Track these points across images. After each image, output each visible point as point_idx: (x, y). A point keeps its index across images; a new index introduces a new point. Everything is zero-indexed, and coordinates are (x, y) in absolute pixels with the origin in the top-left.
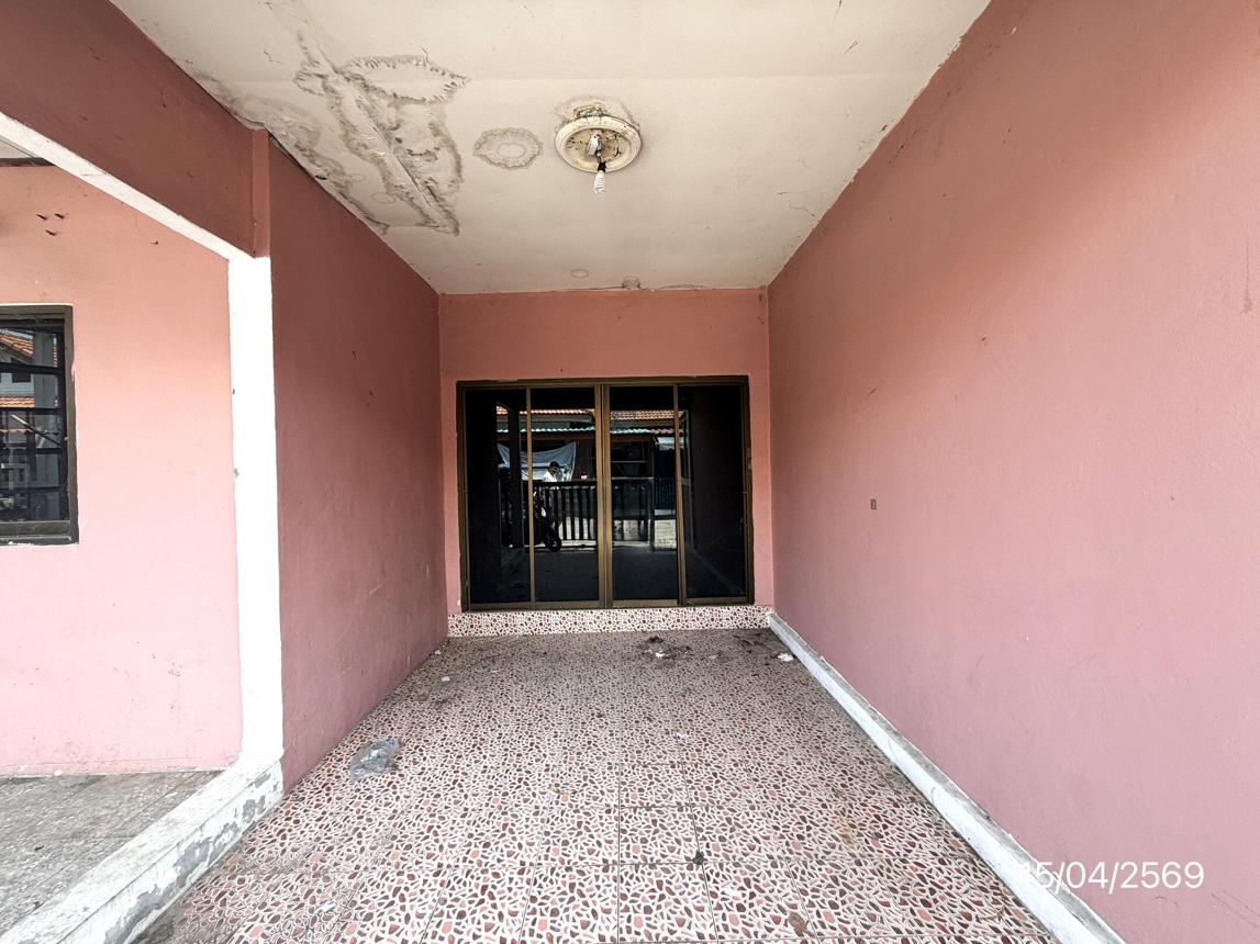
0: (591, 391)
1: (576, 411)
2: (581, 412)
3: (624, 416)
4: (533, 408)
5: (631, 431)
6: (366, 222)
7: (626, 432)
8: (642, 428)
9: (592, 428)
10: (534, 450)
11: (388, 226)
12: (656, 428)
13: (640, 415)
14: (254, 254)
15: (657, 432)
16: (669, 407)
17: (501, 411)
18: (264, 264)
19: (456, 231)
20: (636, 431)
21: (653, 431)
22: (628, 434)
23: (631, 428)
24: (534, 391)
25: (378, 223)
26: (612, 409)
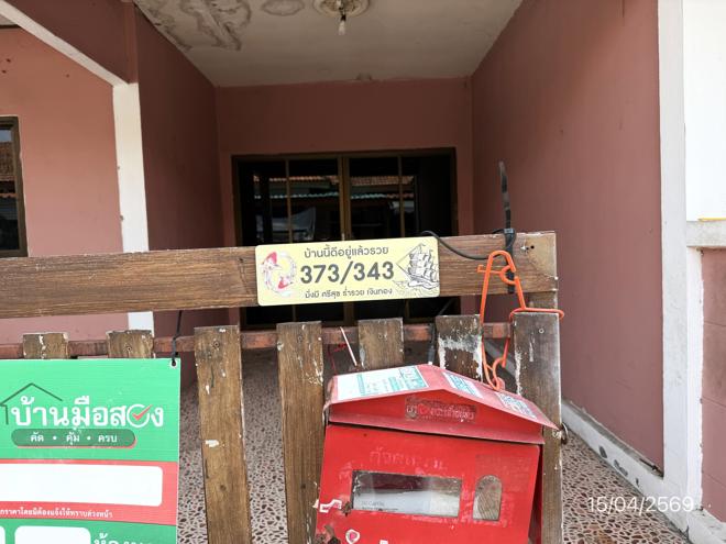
0: (335, 162)
1: (315, 178)
2: (319, 178)
3: (360, 182)
4: (291, 175)
5: (367, 196)
6: (177, 46)
7: (363, 197)
8: (378, 193)
9: (336, 194)
10: (293, 213)
11: (190, 47)
12: (391, 193)
13: (376, 181)
14: (128, 81)
15: (392, 197)
16: (394, 173)
17: (256, 178)
18: (135, 88)
19: (239, 48)
20: (372, 196)
21: (388, 196)
22: (365, 199)
23: (368, 194)
24: (291, 162)
25: (185, 46)
26: (351, 176)
